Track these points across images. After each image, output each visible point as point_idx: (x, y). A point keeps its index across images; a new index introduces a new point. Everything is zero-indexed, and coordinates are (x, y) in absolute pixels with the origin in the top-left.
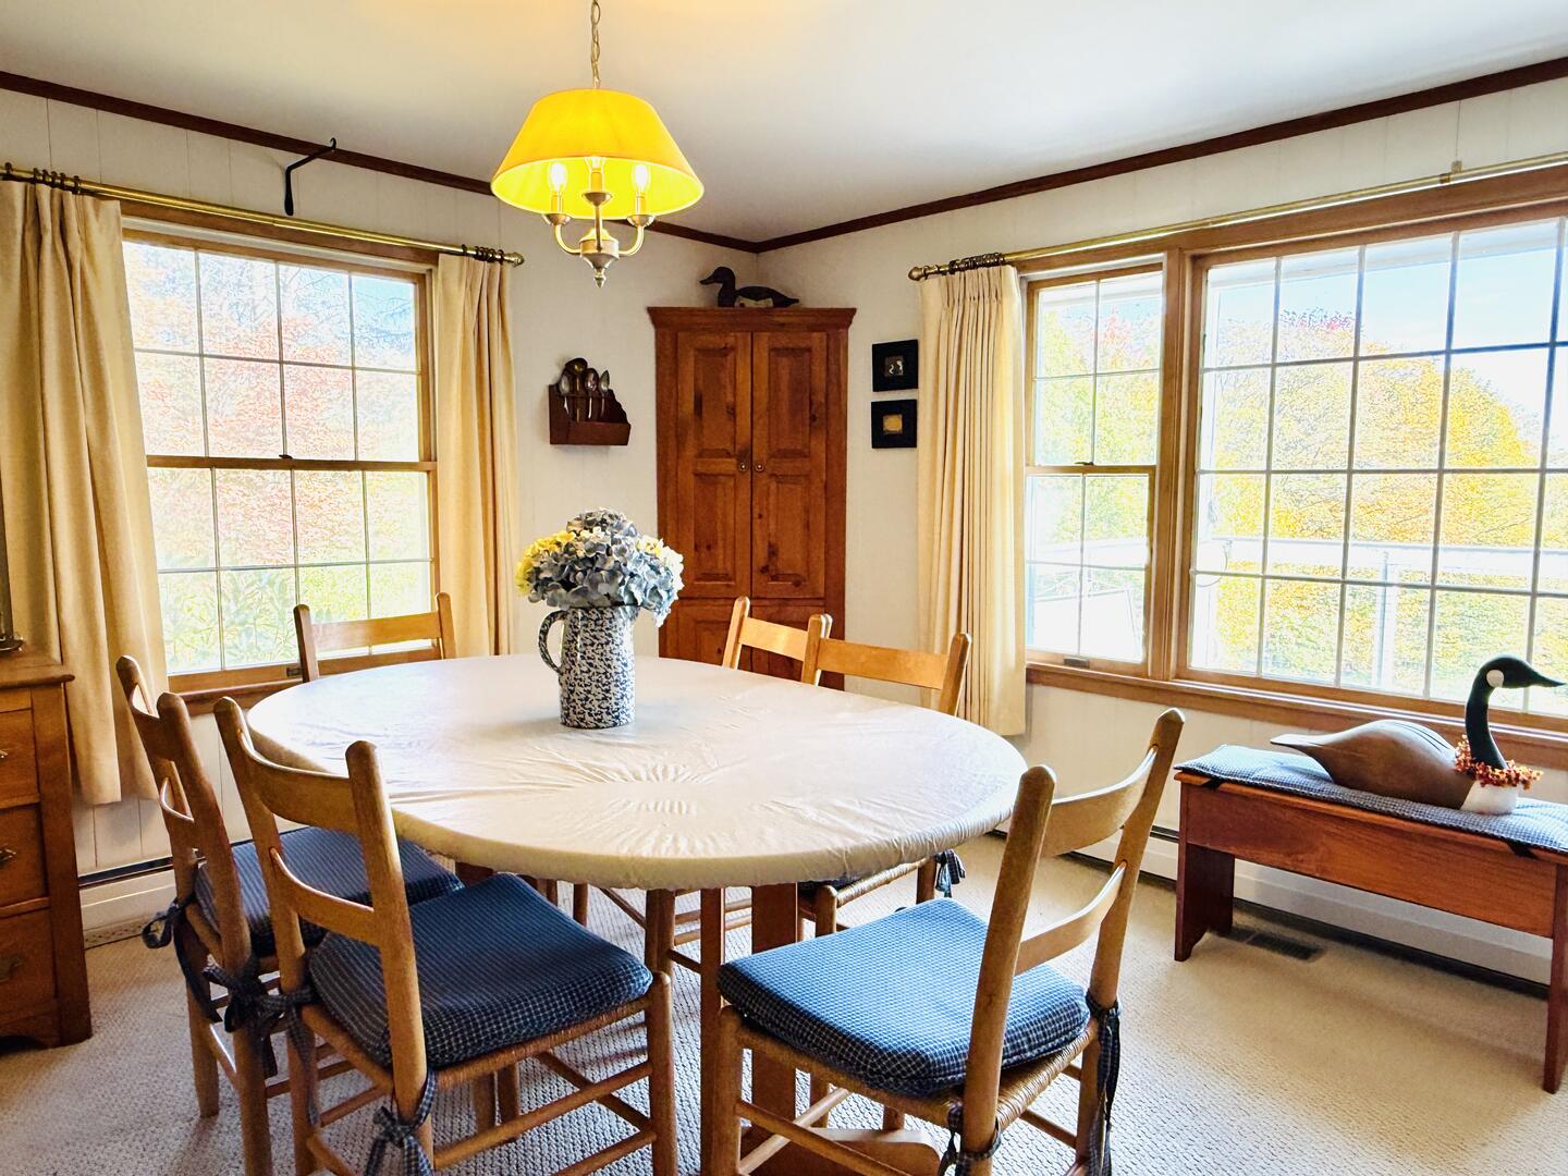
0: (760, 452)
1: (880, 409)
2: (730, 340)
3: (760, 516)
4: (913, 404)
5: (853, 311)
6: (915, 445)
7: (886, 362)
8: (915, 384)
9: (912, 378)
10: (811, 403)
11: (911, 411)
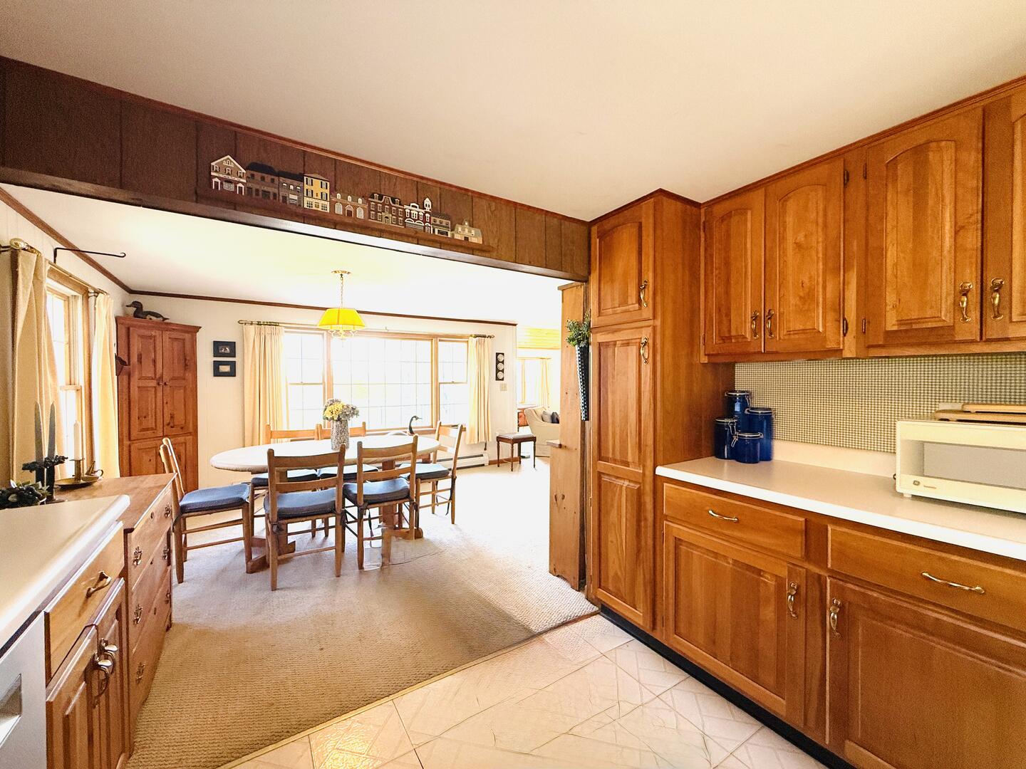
0: (166, 378)
1: (217, 365)
2: (153, 333)
3: (167, 403)
4: (234, 363)
5: (200, 327)
6: (235, 376)
7: (220, 348)
8: (234, 356)
9: (233, 354)
10: (186, 360)
11: (233, 365)
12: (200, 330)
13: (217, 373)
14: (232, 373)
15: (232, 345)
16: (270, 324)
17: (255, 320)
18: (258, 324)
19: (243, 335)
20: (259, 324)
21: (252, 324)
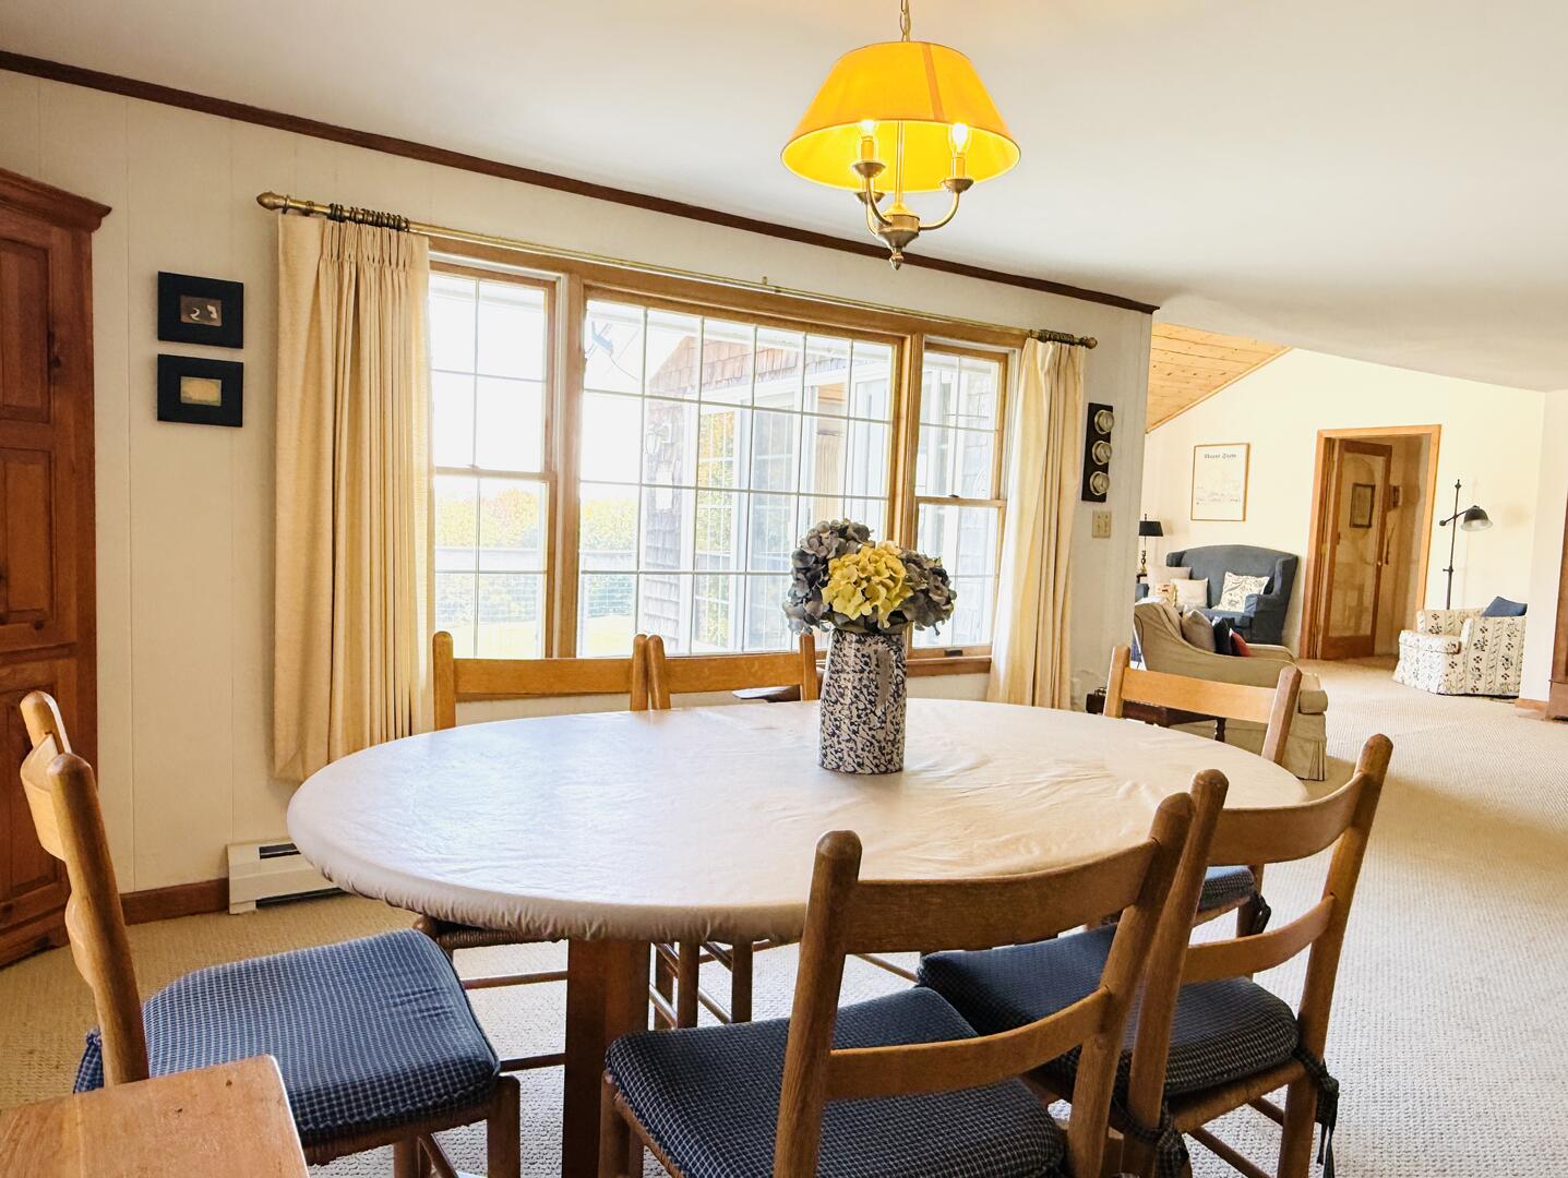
4: (236, 371)
5: (108, 210)
6: (239, 424)
7: (185, 300)
8: (238, 343)
9: (231, 334)
10: (50, 337)
11: (231, 377)
12: (105, 221)
13: (172, 408)
14: (228, 414)
15: (230, 295)
16: (378, 221)
17: (323, 200)
18: (331, 217)
19: (273, 255)
20: (336, 215)
21: (306, 213)
